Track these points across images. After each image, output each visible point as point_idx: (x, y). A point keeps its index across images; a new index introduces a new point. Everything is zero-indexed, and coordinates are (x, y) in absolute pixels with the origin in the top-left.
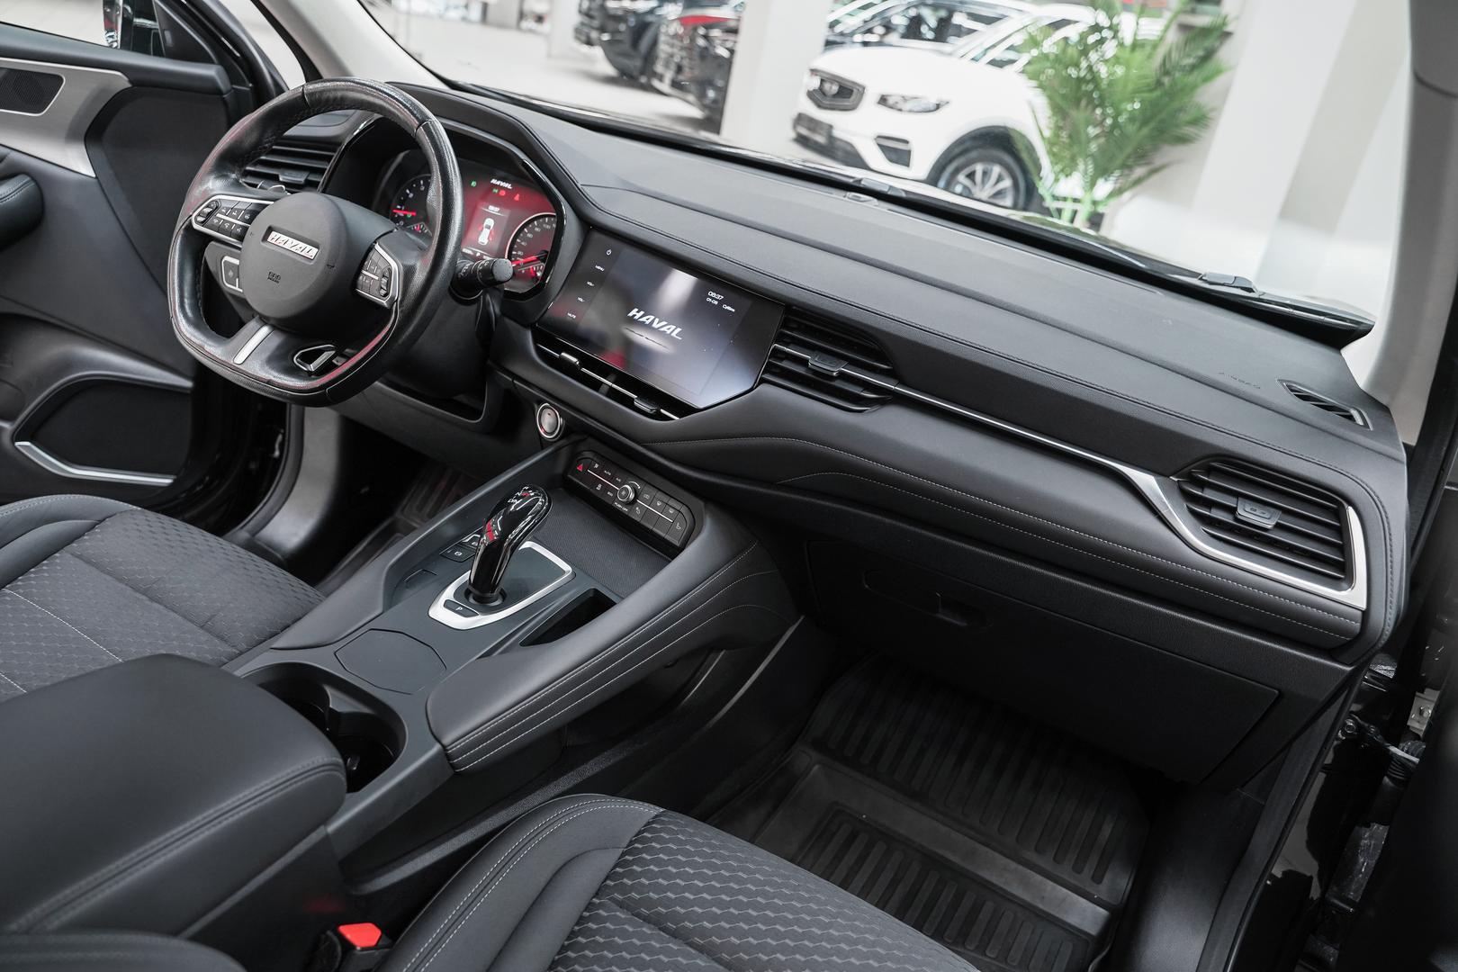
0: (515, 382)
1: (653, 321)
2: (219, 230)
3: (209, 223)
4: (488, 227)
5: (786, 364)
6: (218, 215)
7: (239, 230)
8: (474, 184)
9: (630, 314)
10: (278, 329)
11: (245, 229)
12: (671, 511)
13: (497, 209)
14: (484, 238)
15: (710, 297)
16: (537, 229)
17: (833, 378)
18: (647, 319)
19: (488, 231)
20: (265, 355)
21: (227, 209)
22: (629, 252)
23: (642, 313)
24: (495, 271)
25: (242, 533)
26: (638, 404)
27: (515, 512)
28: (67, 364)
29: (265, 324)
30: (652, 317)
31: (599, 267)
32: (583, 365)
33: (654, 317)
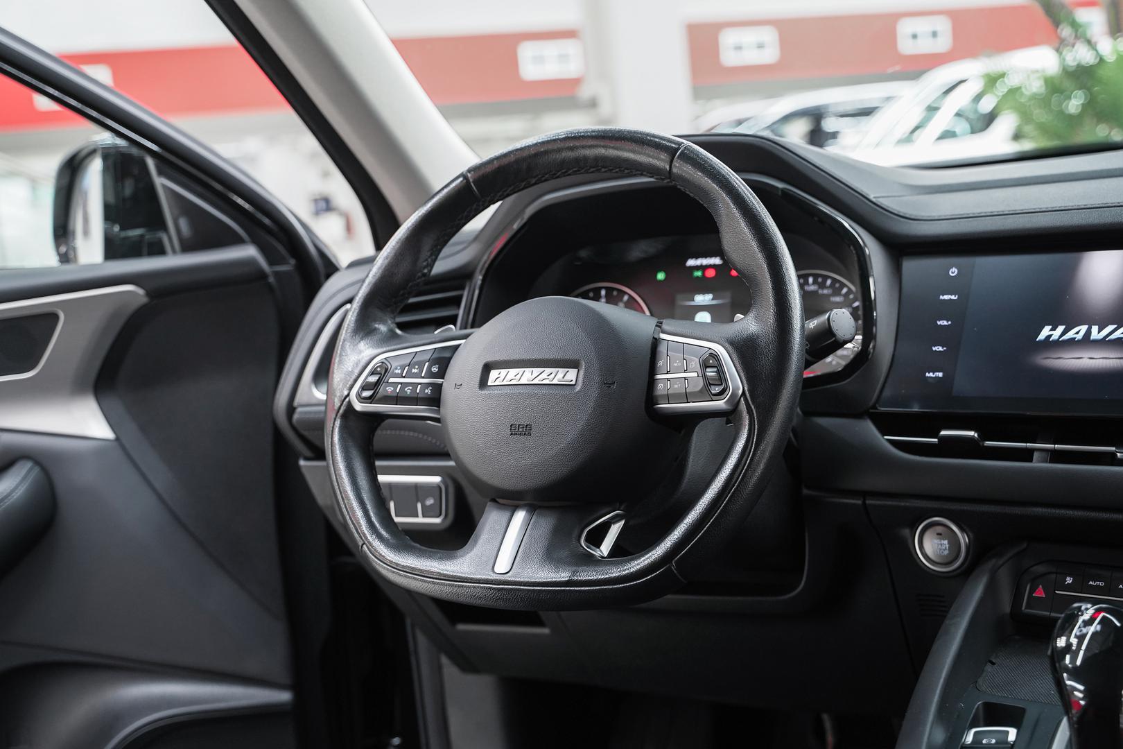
1: (1088, 332)
2: (397, 399)
3: (379, 395)
6: (392, 380)
7: (428, 391)
8: (661, 276)
9: (1042, 336)
10: (540, 507)
11: (438, 388)
13: (710, 296)
18: (1079, 332)
20: (540, 549)
21: (402, 368)
24: (834, 327)
29: (514, 509)
30: (1084, 328)
31: (946, 297)
32: (985, 436)
33: (1087, 326)
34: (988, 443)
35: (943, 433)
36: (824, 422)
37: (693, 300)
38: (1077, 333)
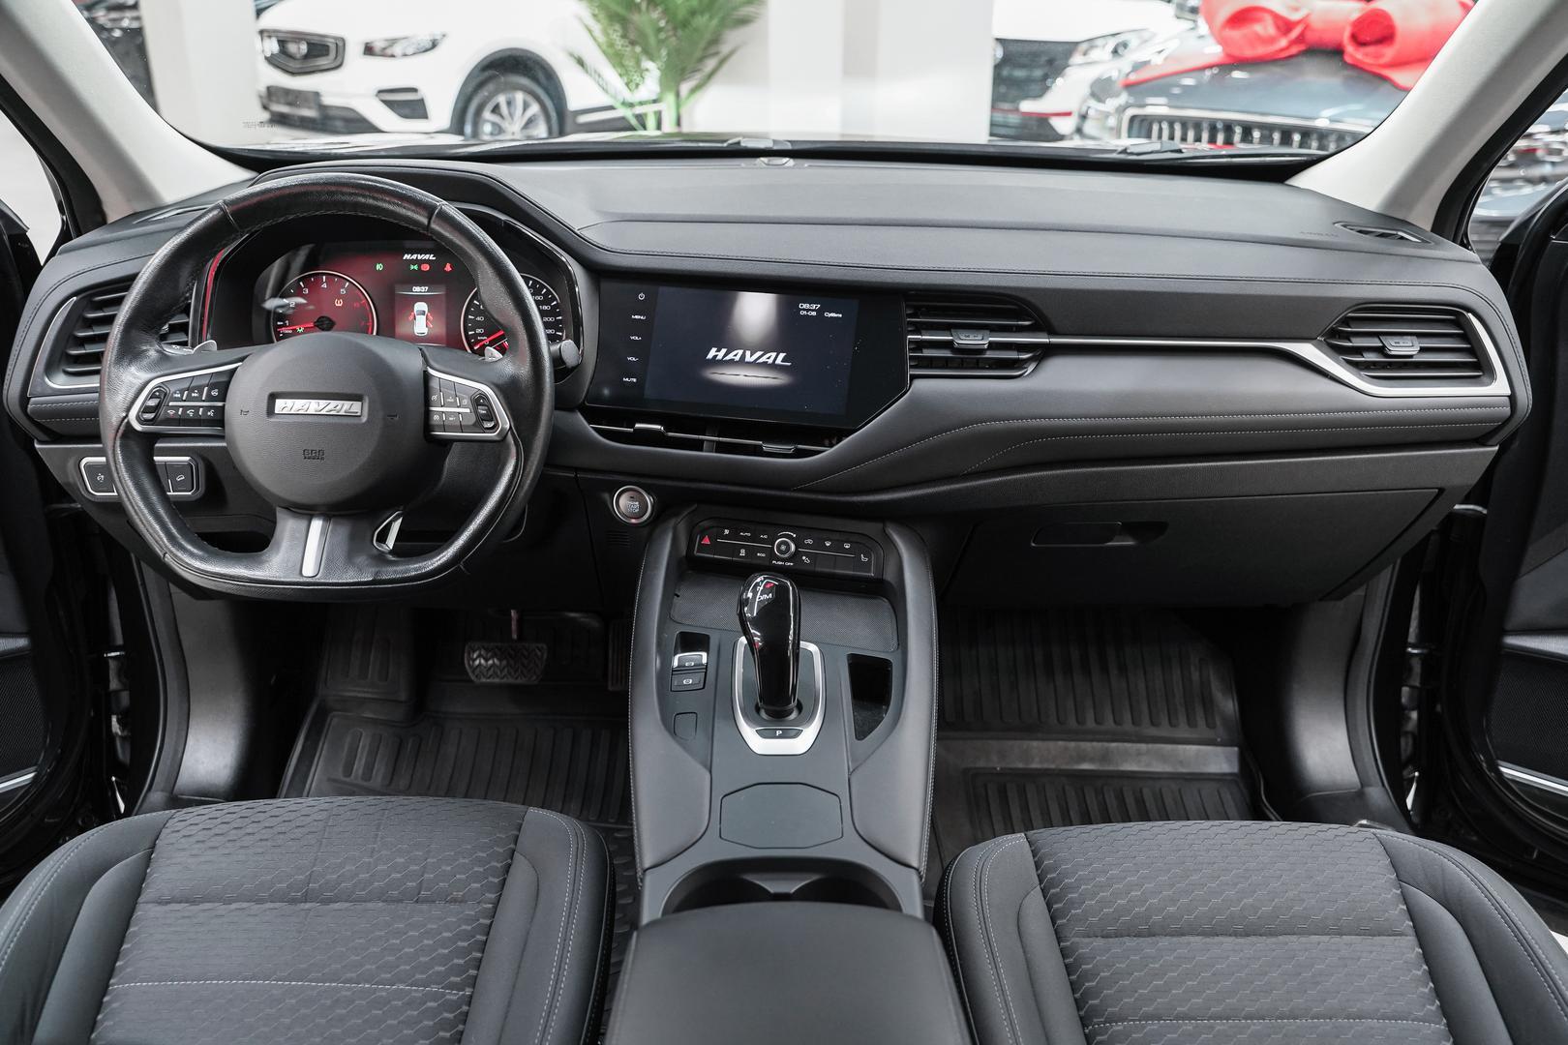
0: (579, 476)
1: (743, 356)
2: (180, 421)
3: (161, 418)
4: (423, 313)
5: (927, 353)
6: (172, 404)
7: (210, 413)
8: (379, 267)
9: (710, 356)
11: (220, 411)
12: (847, 546)
13: (425, 289)
14: (422, 328)
15: (804, 310)
17: (982, 351)
18: (736, 355)
19: (424, 317)
21: (182, 392)
22: (665, 291)
23: (724, 351)
24: (565, 357)
26: (767, 447)
30: (741, 352)
31: (636, 317)
32: (668, 429)
34: (670, 434)
35: (637, 425)
37: (412, 291)
38: (735, 355)
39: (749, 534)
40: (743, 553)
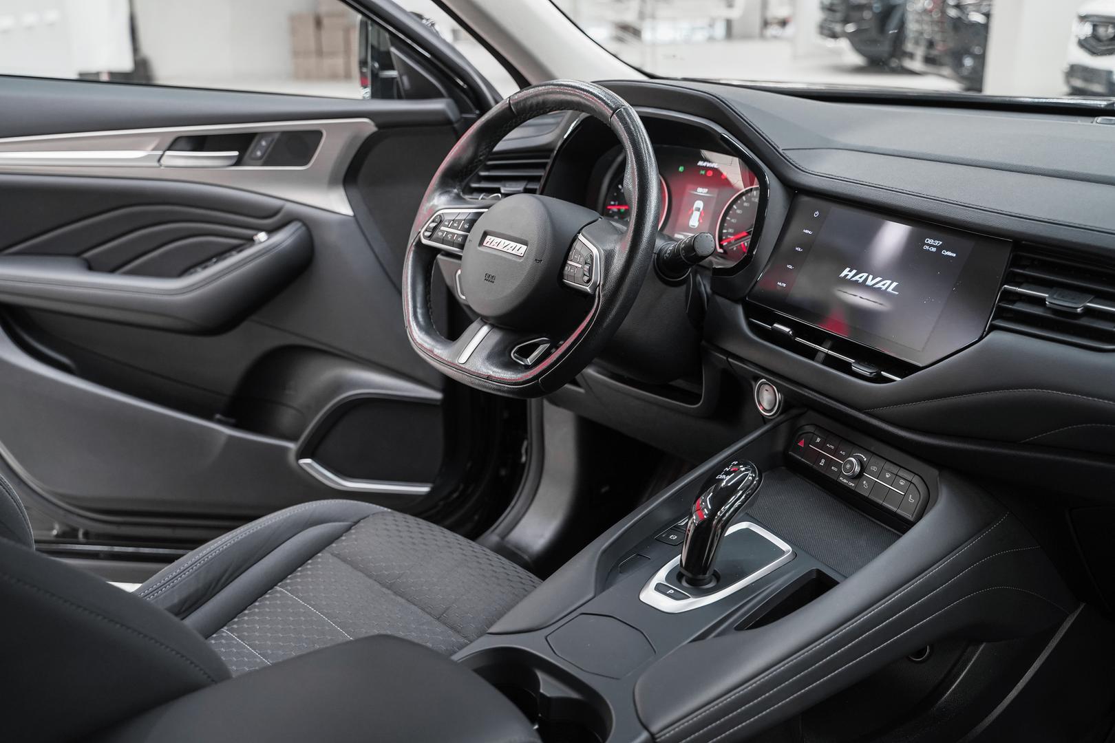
0: (730, 360)
1: (866, 279)
2: (443, 241)
3: (434, 236)
4: (698, 209)
5: (1019, 307)
6: (443, 228)
7: (460, 239)
8: (681, 169)
9: (842, 275)
10: (497, 327)
11: (465, 237)
12: (902, 483)
13: (706, 190)
14: (694, 221)
15: (928, 245)
16: (746, 204)
17: (1077, 316)
19: (699, 213)
20: (485, 353)
21: (449, 221)
22: (837, 211)
23: (854, 271)
24: (696, 246)
25: (493, 537)
26: (857, 368)
27: (726, 487)
28: (338, 386)
29: (485, 323)
30: (866, 275)
31: (807, 231)
32: (796, 334)
33: (867, 274)
34: (798, 339)
35: (776, 325)
36: (719, 299)
37: (696, 191)
38: (861, 278)
39: (833, 447)
40: (822, 462)
